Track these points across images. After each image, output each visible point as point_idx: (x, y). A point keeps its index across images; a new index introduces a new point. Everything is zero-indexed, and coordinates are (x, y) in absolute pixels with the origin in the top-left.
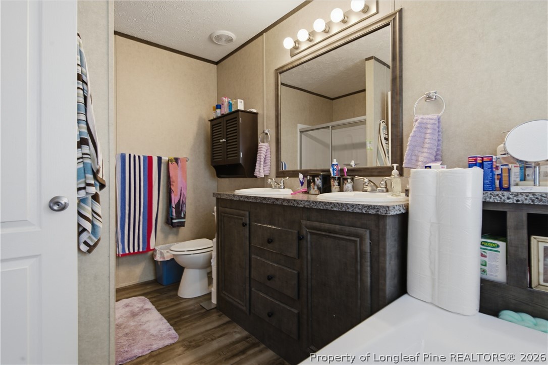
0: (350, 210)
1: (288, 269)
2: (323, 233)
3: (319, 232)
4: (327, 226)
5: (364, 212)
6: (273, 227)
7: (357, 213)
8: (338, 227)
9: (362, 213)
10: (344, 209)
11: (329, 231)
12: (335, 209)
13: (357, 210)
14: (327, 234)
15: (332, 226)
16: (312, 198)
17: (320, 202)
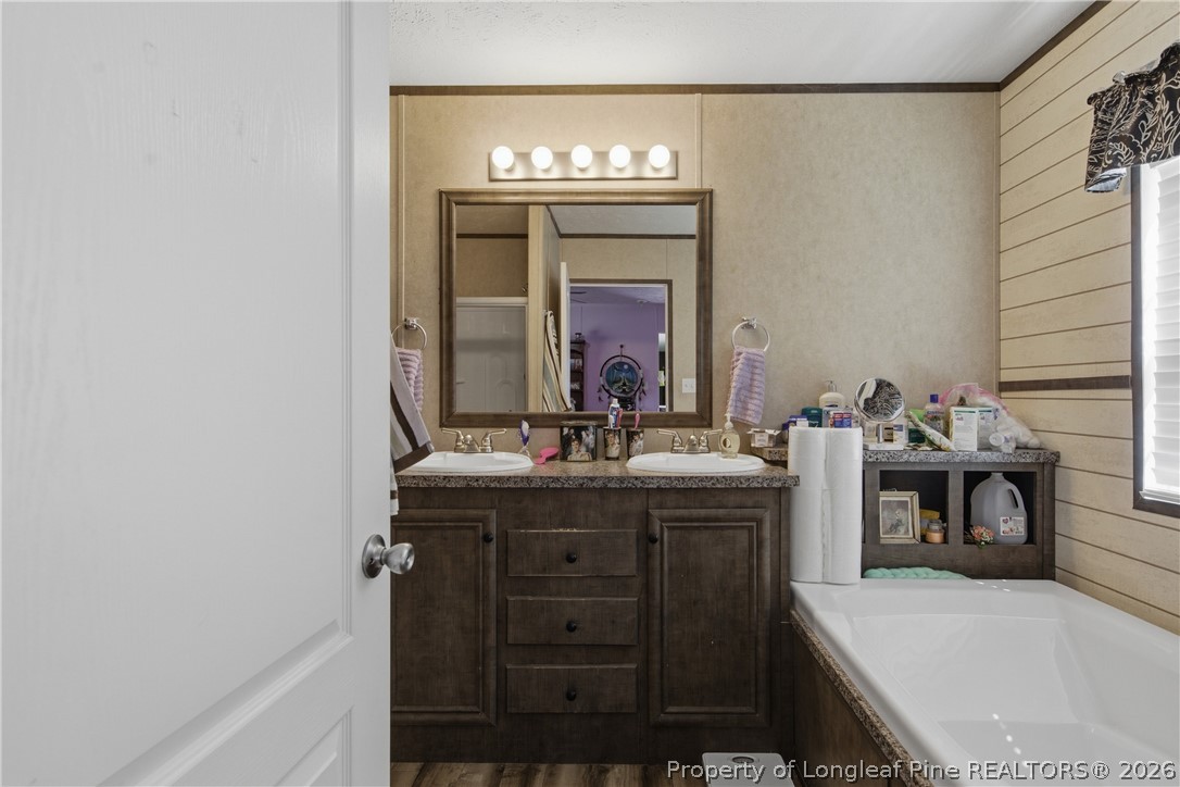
0: (744, 486)
1: (615, 599)
2: (696, 524)
3: (689, 524)
4: (703, 512)
5: (765, 485)
6: (575, 530)
7: (755, 488)
8: (721, 512)
9: (763, 488)
10: (734, 485)
11: (707, 519)
12: (719, 486)
13: (755, 485)
14: (703, 524)
15: (713, 512)
16: (614, 470)
17: (692, 477)
